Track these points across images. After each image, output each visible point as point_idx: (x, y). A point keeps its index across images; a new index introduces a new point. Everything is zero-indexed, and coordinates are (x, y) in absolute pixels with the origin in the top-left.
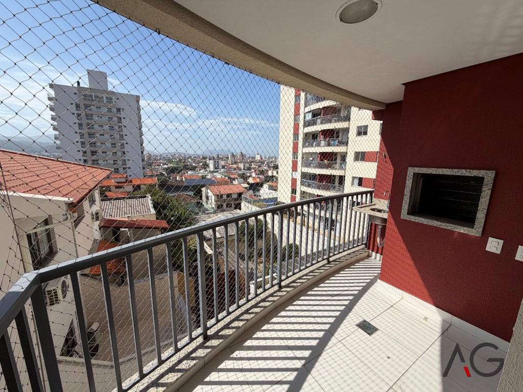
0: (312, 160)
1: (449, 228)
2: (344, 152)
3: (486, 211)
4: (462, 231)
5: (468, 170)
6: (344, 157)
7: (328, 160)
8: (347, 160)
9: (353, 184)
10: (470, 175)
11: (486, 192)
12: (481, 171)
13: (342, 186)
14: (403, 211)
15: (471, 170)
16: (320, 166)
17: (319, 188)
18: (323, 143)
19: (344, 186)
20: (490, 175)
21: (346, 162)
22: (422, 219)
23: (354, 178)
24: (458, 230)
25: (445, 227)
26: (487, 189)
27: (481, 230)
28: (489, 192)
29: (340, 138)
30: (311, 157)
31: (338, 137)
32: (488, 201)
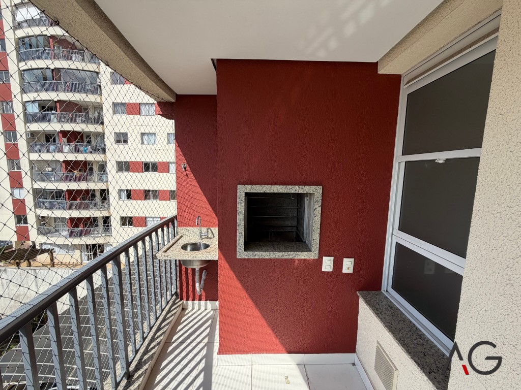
0: (52, 171)
1: (291, 257)
2: (103, 161)
3: (319, 230)
4: (303, 258)
5: (301, 187)
6: (103, 167)
7: (80, 171)
8: (108, 171)
9: (120, 198)
10: (303, 192)
11: (318, 210)
12: (311, 186)
13: (106, 202)
14: (238, 247)
15: (303, 186)
16: (68, 179)
17: (70, 208)
18: (66, 148)
19: (109, 200)
20: (319, 191)
21: (107, 173)
22: (262, 253)
23: (120, 191)
24: (299, 258)
25: (287, 257)
26: (318, 206)
27: (317, 252)
28: (320, 209)
29: (93, 143)
30: (49, 166)
31: (89, 142)
32: (320, 219)
